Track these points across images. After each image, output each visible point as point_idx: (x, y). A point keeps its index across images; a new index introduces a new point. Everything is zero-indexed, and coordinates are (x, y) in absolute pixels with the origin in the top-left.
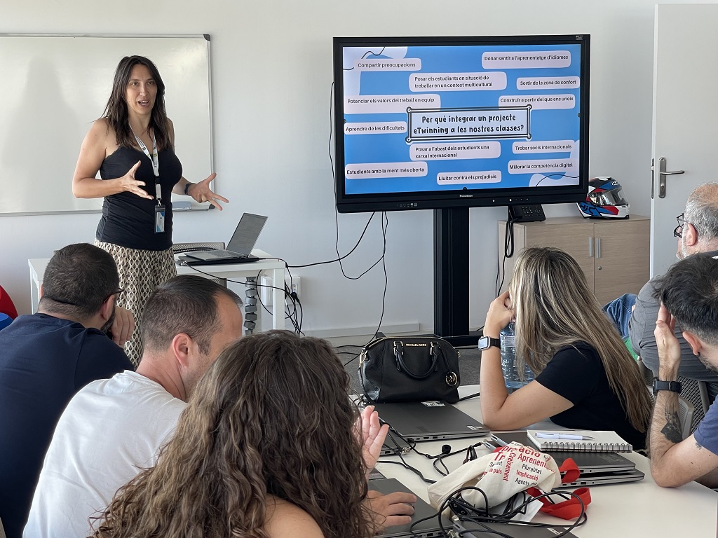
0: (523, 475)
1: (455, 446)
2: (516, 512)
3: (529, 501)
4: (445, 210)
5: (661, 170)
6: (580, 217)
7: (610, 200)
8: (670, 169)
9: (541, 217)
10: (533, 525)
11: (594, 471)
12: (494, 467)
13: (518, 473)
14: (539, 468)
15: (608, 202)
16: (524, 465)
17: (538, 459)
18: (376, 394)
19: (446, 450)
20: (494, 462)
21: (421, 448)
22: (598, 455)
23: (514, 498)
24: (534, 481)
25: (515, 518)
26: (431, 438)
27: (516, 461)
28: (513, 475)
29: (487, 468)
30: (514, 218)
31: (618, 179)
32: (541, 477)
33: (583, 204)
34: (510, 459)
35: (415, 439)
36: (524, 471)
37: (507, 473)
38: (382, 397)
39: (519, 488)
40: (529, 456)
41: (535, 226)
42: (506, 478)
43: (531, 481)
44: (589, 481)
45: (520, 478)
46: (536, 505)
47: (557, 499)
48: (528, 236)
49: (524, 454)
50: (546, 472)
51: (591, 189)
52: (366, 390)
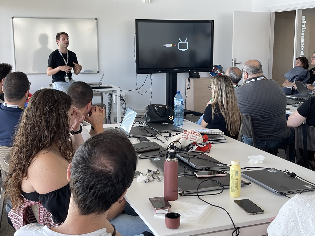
0: (192, 138)
1: (173, 134)
2: (190, 149)
3: (194, 146)
4: (169, 73)
5: (235, 62)
6: (210, 77)
7: (220, 72)
8: (237, 62)
9: (199, 77)
10: (195, 152)
11: (213, 139)
12: (183, 137)
13: (190, 138)
14: (197, 136)
15: (219, 72)
16: (192, 136)
17: (196, 134)
18: (149, 120)
19: (170, 135)
20: (184, 135)
21: (163, 135)
22: (214, 135)
23: (190, 145)
24: (195, 140)
25: (190, 150)
26: (167, 132)
27: (190, 135)
28: (189, 138)
29: (182, 137)
30: (191, 76)
31: (222, 65)
32: (197, 139)
33: (211, 73)
34: (188, 134)
35: (162, 132)
36: (192, 137)
37: (187, 138)
38: (151, 121)
39: (190, 142)
40: (194, 133)
41: (197, 79)
42: (187, 140)
43: (194, 140)
44: (211, 142)
45: (191, 139)
46: (196, 147)
47: (201, 146)
48: (195, 82)
49: (192, 132)
50: (198, 137)
51: (214, 68)
52: (147, 120)
